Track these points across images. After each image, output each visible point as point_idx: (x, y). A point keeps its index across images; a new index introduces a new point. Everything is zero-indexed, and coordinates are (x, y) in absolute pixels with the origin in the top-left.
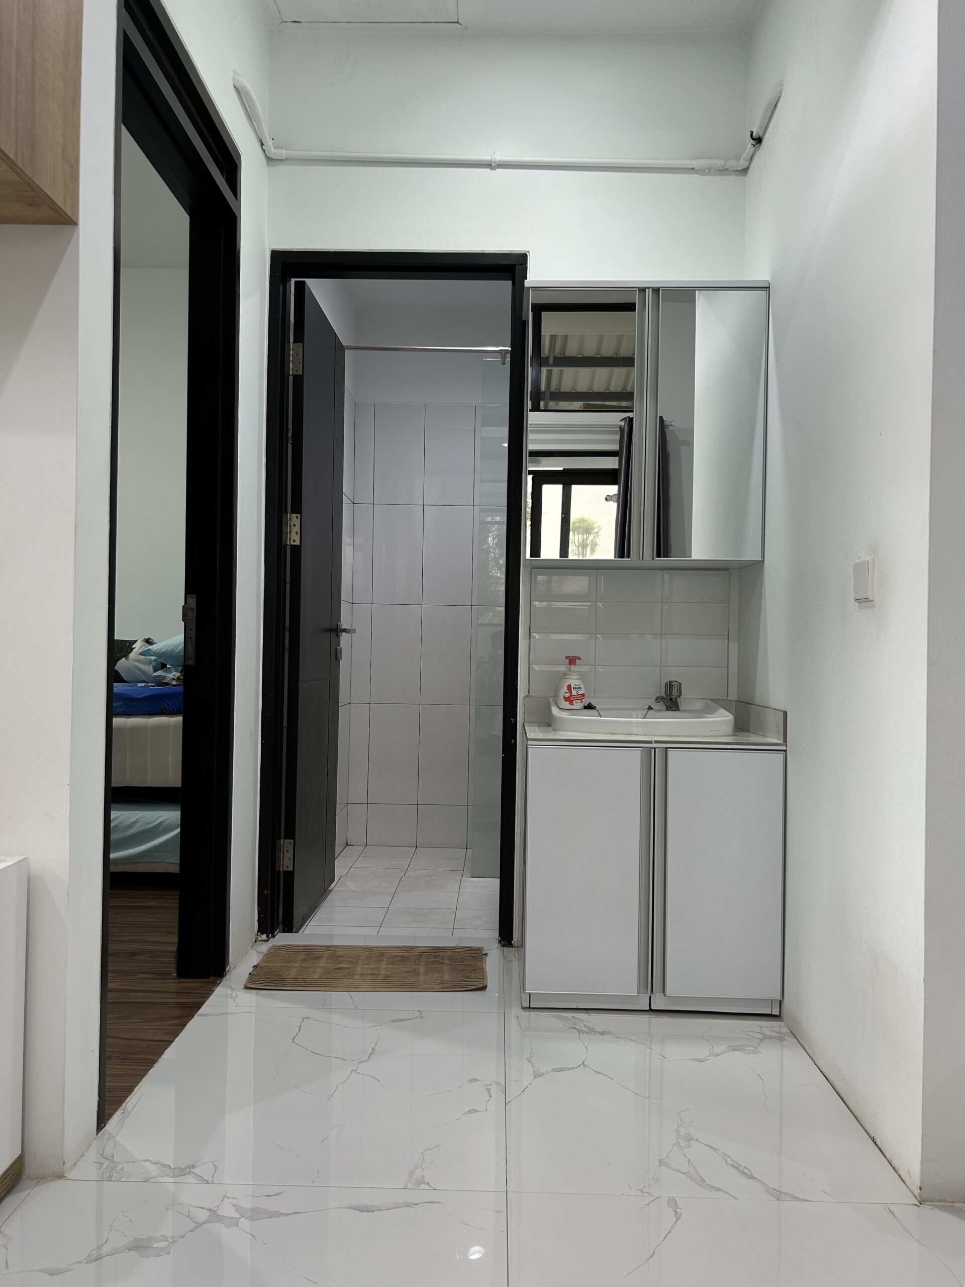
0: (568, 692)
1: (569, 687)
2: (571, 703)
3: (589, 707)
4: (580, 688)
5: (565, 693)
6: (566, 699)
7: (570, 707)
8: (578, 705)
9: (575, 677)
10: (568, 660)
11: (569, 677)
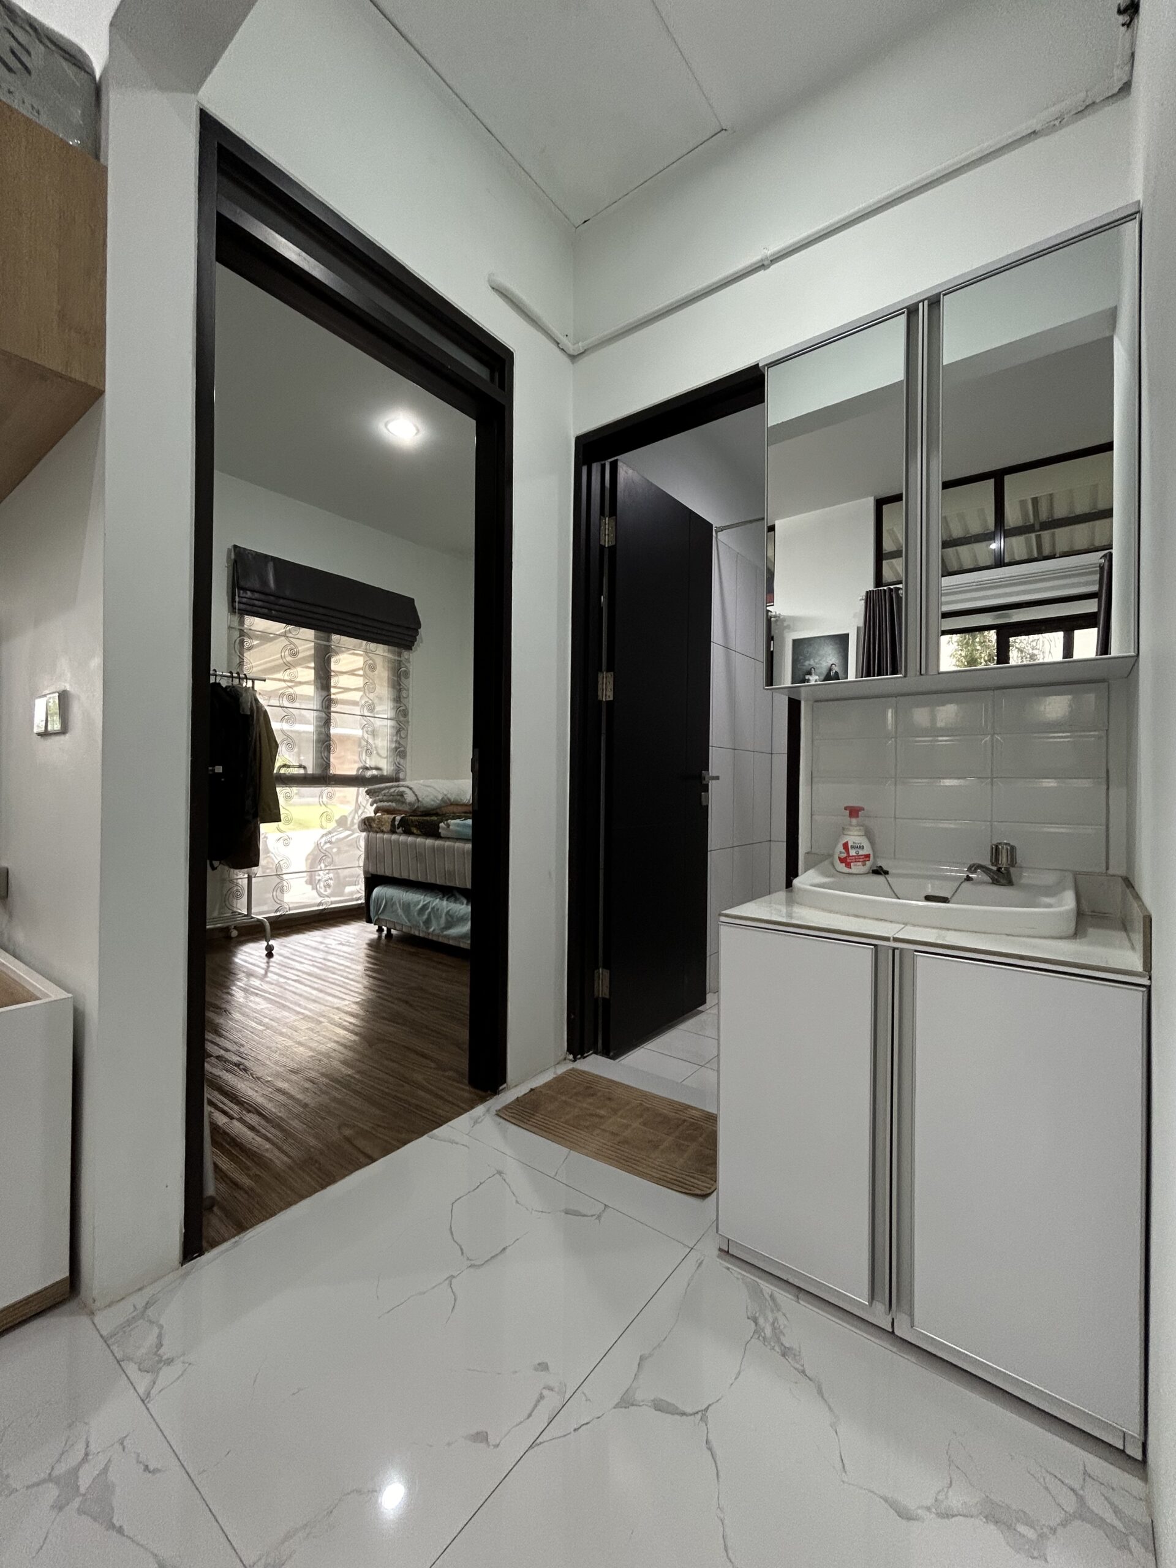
0: (844, 851)
1: (846, 846)
2: (848, 865)
3: (879, 871)
4: (862, 848)
5: (841, 852)
6: (842, 860)
7: (846, 870)
8: (857, 868)
9: (856, 833)
10: (848, 812)
11: (849, 833)
